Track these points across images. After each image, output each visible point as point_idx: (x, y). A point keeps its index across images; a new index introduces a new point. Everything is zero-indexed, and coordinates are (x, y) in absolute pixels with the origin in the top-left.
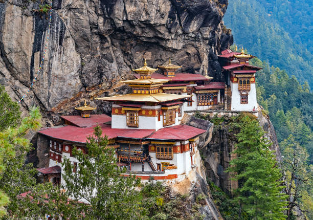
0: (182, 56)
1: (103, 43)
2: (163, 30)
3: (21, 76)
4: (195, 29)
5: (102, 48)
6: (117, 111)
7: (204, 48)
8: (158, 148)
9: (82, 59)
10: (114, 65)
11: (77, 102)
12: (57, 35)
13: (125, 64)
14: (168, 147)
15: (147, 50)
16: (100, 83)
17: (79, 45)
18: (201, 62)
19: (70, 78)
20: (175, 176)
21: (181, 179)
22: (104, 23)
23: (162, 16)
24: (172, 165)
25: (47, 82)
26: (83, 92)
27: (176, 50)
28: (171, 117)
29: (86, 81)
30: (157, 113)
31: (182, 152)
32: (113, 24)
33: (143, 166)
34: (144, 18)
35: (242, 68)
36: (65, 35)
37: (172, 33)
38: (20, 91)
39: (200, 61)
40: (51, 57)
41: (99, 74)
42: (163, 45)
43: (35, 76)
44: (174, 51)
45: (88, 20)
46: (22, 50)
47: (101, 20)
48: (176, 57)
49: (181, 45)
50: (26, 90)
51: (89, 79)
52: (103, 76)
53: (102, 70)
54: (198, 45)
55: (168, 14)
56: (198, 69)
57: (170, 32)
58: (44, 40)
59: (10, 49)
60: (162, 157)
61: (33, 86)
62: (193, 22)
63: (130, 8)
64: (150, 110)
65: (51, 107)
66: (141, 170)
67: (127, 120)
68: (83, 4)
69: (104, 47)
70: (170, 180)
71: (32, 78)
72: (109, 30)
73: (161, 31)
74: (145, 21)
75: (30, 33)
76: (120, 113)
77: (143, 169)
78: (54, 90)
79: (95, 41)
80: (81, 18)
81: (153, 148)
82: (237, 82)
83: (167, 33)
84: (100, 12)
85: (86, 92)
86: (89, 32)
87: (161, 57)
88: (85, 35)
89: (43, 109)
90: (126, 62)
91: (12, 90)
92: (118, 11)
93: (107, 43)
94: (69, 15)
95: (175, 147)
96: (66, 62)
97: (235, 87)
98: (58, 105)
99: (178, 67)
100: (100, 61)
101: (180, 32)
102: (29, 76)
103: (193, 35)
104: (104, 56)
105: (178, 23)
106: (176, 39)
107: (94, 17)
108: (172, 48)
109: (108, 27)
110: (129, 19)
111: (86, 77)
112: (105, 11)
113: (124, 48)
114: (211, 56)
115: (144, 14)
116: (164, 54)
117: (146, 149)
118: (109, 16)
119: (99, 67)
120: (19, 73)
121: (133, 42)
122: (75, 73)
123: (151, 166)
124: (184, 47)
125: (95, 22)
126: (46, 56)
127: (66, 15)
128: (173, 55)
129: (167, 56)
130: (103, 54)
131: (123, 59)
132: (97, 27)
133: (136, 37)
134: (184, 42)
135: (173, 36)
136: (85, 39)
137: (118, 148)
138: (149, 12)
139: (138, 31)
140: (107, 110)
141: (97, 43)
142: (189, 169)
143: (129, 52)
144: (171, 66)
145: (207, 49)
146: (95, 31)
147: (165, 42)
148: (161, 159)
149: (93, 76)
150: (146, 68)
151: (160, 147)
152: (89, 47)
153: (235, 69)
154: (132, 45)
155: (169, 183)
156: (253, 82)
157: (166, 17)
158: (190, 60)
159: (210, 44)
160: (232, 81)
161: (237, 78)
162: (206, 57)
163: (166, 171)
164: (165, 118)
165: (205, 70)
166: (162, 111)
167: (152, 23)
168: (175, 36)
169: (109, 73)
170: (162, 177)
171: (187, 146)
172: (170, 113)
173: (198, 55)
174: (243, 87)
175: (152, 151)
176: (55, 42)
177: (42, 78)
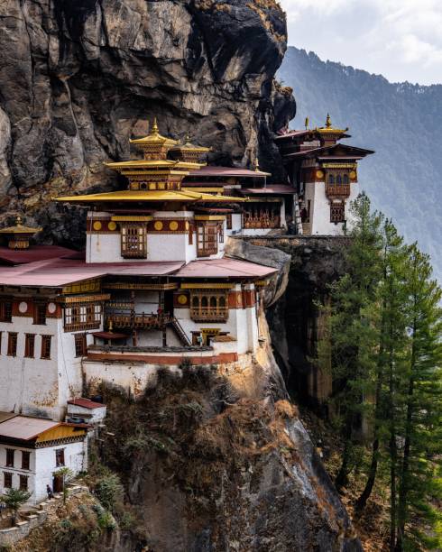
0: (210, 130)
1: (55, 95)
2: (176, 71)
4: (236, 75)
5: (54, 106)
6: (97, 226)
7: (247, 113)
8: (196, 299)
9: (12, 126)
10: (76, 141)
11: (1, 218)
13: (97, 142)
14: (218, 296)
15: (139, 117)
16: (47, 180)
18: (245, 144)
20: (234, 357)
21: (244, 363)
22: (61, 50)
23: (175, 43)
24: (225, 334)
26: (13, 196)
27: (199, 116)
29: (21, 173)
30: (187, 226)
31: (244, 308)
32: (81, 53)
33: (165, 336)
34: (140, 44)
35: (332, 151)
37: (194, 80)
39: (243, 141)
41: (46, 160)
42: (175, 104)
44: (195, 118)
45: (28, 42)
47: (55, 44)
48: (197, 131)
49: (209, 106)
51: (26, 169)
52: (55, 164)
53: (54, 152)
54: (240, 110)
55: (186, 40)
56: (239, 158)
57: (190, 78)
60: (205, 317)
62: (233, 60)
63: (113, 22)
64: (172, 220)
66: (161, 345)
67: (122, 243)
68: (18, 8)
69: (59, 103)
70: (224, 366)
72: (71, 67)
73: (173, 74)
74: (143, 51)
76: (104, 229)
77: (165, 341)
79: (41, 88)
80: (13, 38)
81: (183, 299)
82: (323, 179)
83: (184, 80)
84: (52, 26)
85: (20, 197)
86: (30, 67)
87: (169, 130)
88: (20, 73)
90: (99, 140)
92: (91, 28)
93: (63, 96)
95: (233, 295)
97: (318, 191)
100: (50, 133)
101: (208, 78)
103: (231, 89)
104: (58, 123)
105: (206, 59)
106: (200, 94)
107: (41, 38)
108: (191, 110)
109: (70, 60)
110: (112, 43)
111: (22, 165)
112: (65, 28)
113: (97, 106)
114: (263, 133)
115: (140, 37)
116: (175, 124)
117: (169, 303)
118: (72, 37)
119: (47, 145)
121: (116, 97)
123: (179, 336)
124: (212, 113)
125: (44, 46)
128: (192, 127)
129: (180, 128)
130: (55, 118)
131: (92, 132)
132: (46, 57)
133: (123, 86)
134: (213, 101)
135: (195, 86)
136: (20, 83)
137: (106, 301)
138: (151, 31)
139: (128, 72)
140: (59, 236)
141: (45, 92)
142: (256, 345)
143: (106, 116)
144: (190, 147)
145: (256, 119)
146: (41, 67)
147: (178, 99)
148: (202, 322)
149: (35, 164)
150: (157, 138)
151: (200, 296)
152: (27, 100)
153: (321, 152)
154: (112, 102)
155: (225, 371)
156: (355, 180)
157: (183, 46)
158: (224, 138)
159: (262, 109)
160: (313, 179)
161: (324, 171)
162: (254, 134)
163: (214, 345)
164: (201, 238)
165: (252, 159)
166: (196, 224)
167: (157, 55)
168: (199, 86)
169: (67, 158)
170: (208, 359)
171: (252, 294)
172: (211, 232)
173: (239, 129)
174: (335, 188)
175: (181, 306)
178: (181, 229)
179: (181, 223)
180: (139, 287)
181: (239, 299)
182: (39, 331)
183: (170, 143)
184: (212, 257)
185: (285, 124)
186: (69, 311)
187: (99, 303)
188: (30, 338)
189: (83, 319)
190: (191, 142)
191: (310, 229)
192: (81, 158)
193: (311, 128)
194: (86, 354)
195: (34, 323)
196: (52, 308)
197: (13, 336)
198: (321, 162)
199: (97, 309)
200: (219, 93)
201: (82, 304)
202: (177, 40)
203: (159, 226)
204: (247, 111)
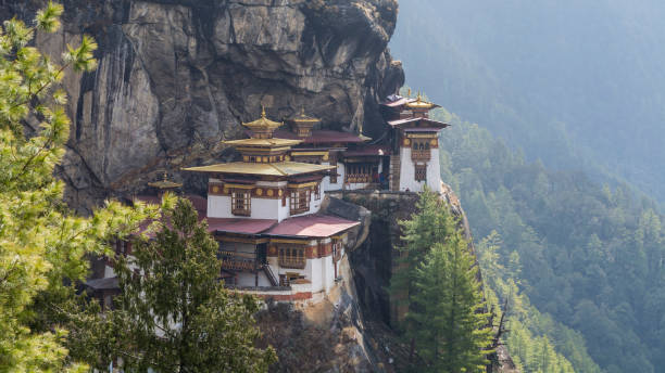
0: (323, 102)
1: (195, 80)
2: (292, 60)
4: (343, 60)
5: (194, 88)
6: (216, 189)
7: (355, 89)
8: (282, 251)
9: (160, 105)
10: (213, 116)
11: (152, 175)
12: (121, 67)
13: (230, 114)
14: (298, 249)
15: (265, 92)
16: (189, 144)
17: (156, 81)
18: (353, 113)
19: (141, 134)
20: (309, 295)
21: (317, 300)
22: (198, 47)
23: (291, 38)
24: (303, 277)
25: (103, 141)
26: (161, 158)
27: (313, 93)
28: (303, 201)
29: (168, 141)
30: (280, 193)
31: (319, 257)
32: (213, 50)
33: (257, 278)
34: (262, 40)
35: (418, 124)
36: (134, 66)
37: (307, 66)
39: (351, 110)
40: (110, 101)
41: (188, 130)
42: (292, 84)
43: (84, 130)
44: (310, 94)
45: (172, 42)
47: (193, 43)
48: (312, 104)
49: (321, 85)
50: (70, 153)
51: (171, 138)
52: (195, 132)
53: (194, 124)
54: (349, 86)
55: (300, 36)
56: (348, 125)
57: (304, 65)
58: (99, 74)
60: (288, 264)
61: (82, 147)
62: (340, 49)
63: (239, 25)
64: (269, 188)
65: (110, 182)
66: (253, 284)
67: (232, 204)
68: (165, 16)
69: (197, 86)
70: (300, 302)
71: (78, 134)
72: (206, 60)
73: (289, 62)
74: (264, 46)
76: (221, 193)
77: (257, 283)
78: (115, 155)
79: (182, 76)
80: (161, 39)
81: (273, 251)
82: (409, 146)
83: (299, 66)
84: (190, 29)
85: (168, 157)
86: (173, 61)
87: (288, 103)
88: (166, 65)
89: (97, 184)
90: (232, 112)
92: (221, 28)
93: (201, 81)
94: (141, 34)
95: (310, 248)
96: (134, 110)
97: (406, 153)
98: (120, 178)
99: (316, 120)
100: (190, 109)
101: (319, 63)
102: (75, 131)
103: (340, 71)
104: (197, 101)
105: (317, 49)
106: (313, 76)
107: (181, 38)
108: (306, 89)
109: (205, 54)
110: (239, 41)
111: (168, 134)
112: (200, 28)
113: (231, 87)
114: (368, 103)
115: (262, 35)
116: (294, 99)
117: (263, 253)
118: (206, 37)
119: (189, 119)
121: (245, 80)
122: (149, 126)
123: (270, 278)
124: (325, 88)
125: (184, 45)
126: (103, 99)
127: (136, 34)
128: (308, 101)
129: (297, 102)
130: (195, 98)
131: (227, 106)
132: (186, 53)
133: (250, 71)
134: (326, 80)
135: (308, 71)
136: (166, 73)
138: (271, 31)
139: (253, 61)
140: (200, 187)
141: (186, 80)
142: (330, 284)
143: (237, 94)
144: (304, 119)
145: (362, 93)
146: (183, 60)
147: (295, 81)
148: (288, 267)
149: (179, 133)
150: (263, 122)
151: (285, 249)
152: (172, 85)
153: (408, 124)
154: (242, 83)
155: (298, 305)
156: (436, 146)
157: (298, 40)
158: (335, 109)
159: (368, 85)
161: (410, 139)
162: (361, 105)
163: (293, 286)
164: (293, 201)
165: (358, 126)
166: (288, 192)
167: (275, 48)
168: (312, 70)
169: (205, 128)
170: (288, 297)
171: (328, 247)
172: (302, 195)
173: (348, 101)
174: (418, 154)
175: (271, 255)
176: (118, 76)
177: (96, 135)
178: (275, 196)
179: (276, 191)
181: (315, 251)
184: (305, 214)
191: (398, 186)
192: (217, 127)
200: (329, 74)
202: (292, 36)
203: (259, 192)
204: (355, 87)
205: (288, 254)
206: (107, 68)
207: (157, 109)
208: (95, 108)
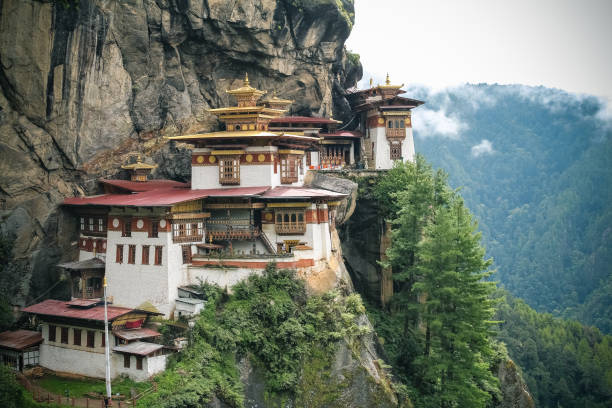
0: (292, 87)
1: (167, 59)
2: (265, 39)
3: (30, 108)
4: (313, 42)
5: (167, 67)
6: (200, 159)
7: (323, 74)
8: (280, 216)
9: (133, 84)
10: (185, 96)
11: (125, 157)
12: (93, 38)
13: (202, 97)
14: (297, 213)
15: (236, 77)
16: (162, 126)
17: (128, 58)
18: (321, 98)
19: (115, 112)
20: (311, 262)
21: (318, 267)
22: (172, 21)
23: (264, 16)
24: (303, 244)
25: (74, 119)
26: (134, 140)
27: (284, 76)
28: (293, 170)
29: (141, 121)
30: (272, 158)
31: (319, 223)
32: (187, 24)
33: (254, 246)
34: (235, 17)
35: (391, 102)
36: (107, 38)
37: (279, 46)
38: (27, 133)
39: (320, 96)
40: (82, 76)
41: (161, 110)
42: (264, 66)
43: (55, 107)
44: (281, 77)
45: (145, 15)
46: (33, 63)
47: (167, 16)
48: (283, 87)
49: (292, 68)
50: (40, 132)
51: (144, 118)
52: (168, 114)
53: (167, 104)
54: (317, 71)
55: (273, 14)
56: (317, 110)
57: (276, 45)
58: (70, 46)
59: (11, 60)
60: (287, 231)
61: (52, 126)
62: (310, 31)
64: (261, 153)
65: (82, 164)
67: (220, 172)
69: (171, 64)
70: (303, 270)
71: (49, 111)
72: (179, 35)
73: (262, 42)
74: (238, 23)
75: (46, 31)
76: (206, 162)
77: (254, 250)
78: (88, 134)
79: (156, 52)
80: (133, 12)
81: (269, 217)
82: (384, 125)
83: (271, 46)
84: (164, 3)
85: (140, 140)
86: (147, 35)
87: (259, 87)
88: (139, 40)
89: (68, 166)
90: (203, 95)
91: (13, 132)
93: (174, 58)
94: (112, 8)
95: (310, 212)
96: (108, 86)
97: (380, 133)
98: (93, 159)
99: (289, 102)
100: (163, 89)
101: (291, 45)
102: (45, 107)
103: (309, 54)
104: (170, 81)
105: (289, 29)
106: (284, 58)
107: (155, 12)
108: (277, 71)
109: (178, 30)
110: (213, 16)
111: (141, 114)
112: (174, 1)
113: (202, 69)
114: (335, 89)
115: (235, 11)
116: (265, 82)
117: (258, 219)
118: (180, 10)
119: (161, 99)
120: (27, 103)
121: (217, 61)
122: (122, 104)
124: (295, 74)
125: (157, 19)
126: (74, 74)
127: (108, 7)
128: (278, 85)
129: (269, 85)
130: (168, 77)
131: (198, 88)
132: (160, 28)
133: (221, 51)
134: (295, 63)
135: (280, 51)
136: (139, 49)
137: (207, 219)
138: (244, 7)
139: (226, 40)
140: (172, 172)
141: (159, 56)
142: (329, 254)
143: (209, 76)
144: (277, 100)
145: (329, 78)
146: (156, 35)
147: (267, 62)
148: (285, 234)
149: (152, 113)
150: (248, 88)
151: (283, 214)
152: (145, 62)
153: (381, 103)
154: (213, 65)
155: (300, 274)
156: (409, 125)
157: (270, 19)
158: (304, 94)
159: (335, 71)
160: (375, 125)
161: (384, 117)
162: (329, 91)
163: (296, 253)
164: (284, 168)
165: (327, 111)
166: (280, 157)
167: (249, 26)
168: (283, 52)
169: (178, 109)
170: (290, 264)
171: (326, 213)
172: (292, 163)
173: (317, 86)
174: (394, 132)
175: (268, 222)
176: (90, 49)
177: (67, 112)
178: (267, 160)
179: (267, 156)
180: (233, 206)
181: (315, 215)
182: (153, 242)
183: (259, 93)
184: (294, 184)
185: (354, 84)
186: (176, 226)
187: (201, 219)
188: (146, 249)
189: (189, 233)
190: (278, 96)
191: (374, 165)
192: (189, 109)
193: (375, 85)
194: (191, 262)
195: (149, 237)
196: (163, 224)
197: (132, 248)
198: (382, 111)
199: (200, 225)
200: (300, 57)
201: (188, 220)
202: (265, 14)
205: (287, 220)
206: (79, 39)
207: (130, 86)
208: (66, 83)
